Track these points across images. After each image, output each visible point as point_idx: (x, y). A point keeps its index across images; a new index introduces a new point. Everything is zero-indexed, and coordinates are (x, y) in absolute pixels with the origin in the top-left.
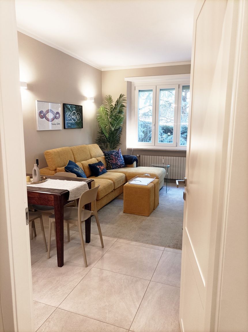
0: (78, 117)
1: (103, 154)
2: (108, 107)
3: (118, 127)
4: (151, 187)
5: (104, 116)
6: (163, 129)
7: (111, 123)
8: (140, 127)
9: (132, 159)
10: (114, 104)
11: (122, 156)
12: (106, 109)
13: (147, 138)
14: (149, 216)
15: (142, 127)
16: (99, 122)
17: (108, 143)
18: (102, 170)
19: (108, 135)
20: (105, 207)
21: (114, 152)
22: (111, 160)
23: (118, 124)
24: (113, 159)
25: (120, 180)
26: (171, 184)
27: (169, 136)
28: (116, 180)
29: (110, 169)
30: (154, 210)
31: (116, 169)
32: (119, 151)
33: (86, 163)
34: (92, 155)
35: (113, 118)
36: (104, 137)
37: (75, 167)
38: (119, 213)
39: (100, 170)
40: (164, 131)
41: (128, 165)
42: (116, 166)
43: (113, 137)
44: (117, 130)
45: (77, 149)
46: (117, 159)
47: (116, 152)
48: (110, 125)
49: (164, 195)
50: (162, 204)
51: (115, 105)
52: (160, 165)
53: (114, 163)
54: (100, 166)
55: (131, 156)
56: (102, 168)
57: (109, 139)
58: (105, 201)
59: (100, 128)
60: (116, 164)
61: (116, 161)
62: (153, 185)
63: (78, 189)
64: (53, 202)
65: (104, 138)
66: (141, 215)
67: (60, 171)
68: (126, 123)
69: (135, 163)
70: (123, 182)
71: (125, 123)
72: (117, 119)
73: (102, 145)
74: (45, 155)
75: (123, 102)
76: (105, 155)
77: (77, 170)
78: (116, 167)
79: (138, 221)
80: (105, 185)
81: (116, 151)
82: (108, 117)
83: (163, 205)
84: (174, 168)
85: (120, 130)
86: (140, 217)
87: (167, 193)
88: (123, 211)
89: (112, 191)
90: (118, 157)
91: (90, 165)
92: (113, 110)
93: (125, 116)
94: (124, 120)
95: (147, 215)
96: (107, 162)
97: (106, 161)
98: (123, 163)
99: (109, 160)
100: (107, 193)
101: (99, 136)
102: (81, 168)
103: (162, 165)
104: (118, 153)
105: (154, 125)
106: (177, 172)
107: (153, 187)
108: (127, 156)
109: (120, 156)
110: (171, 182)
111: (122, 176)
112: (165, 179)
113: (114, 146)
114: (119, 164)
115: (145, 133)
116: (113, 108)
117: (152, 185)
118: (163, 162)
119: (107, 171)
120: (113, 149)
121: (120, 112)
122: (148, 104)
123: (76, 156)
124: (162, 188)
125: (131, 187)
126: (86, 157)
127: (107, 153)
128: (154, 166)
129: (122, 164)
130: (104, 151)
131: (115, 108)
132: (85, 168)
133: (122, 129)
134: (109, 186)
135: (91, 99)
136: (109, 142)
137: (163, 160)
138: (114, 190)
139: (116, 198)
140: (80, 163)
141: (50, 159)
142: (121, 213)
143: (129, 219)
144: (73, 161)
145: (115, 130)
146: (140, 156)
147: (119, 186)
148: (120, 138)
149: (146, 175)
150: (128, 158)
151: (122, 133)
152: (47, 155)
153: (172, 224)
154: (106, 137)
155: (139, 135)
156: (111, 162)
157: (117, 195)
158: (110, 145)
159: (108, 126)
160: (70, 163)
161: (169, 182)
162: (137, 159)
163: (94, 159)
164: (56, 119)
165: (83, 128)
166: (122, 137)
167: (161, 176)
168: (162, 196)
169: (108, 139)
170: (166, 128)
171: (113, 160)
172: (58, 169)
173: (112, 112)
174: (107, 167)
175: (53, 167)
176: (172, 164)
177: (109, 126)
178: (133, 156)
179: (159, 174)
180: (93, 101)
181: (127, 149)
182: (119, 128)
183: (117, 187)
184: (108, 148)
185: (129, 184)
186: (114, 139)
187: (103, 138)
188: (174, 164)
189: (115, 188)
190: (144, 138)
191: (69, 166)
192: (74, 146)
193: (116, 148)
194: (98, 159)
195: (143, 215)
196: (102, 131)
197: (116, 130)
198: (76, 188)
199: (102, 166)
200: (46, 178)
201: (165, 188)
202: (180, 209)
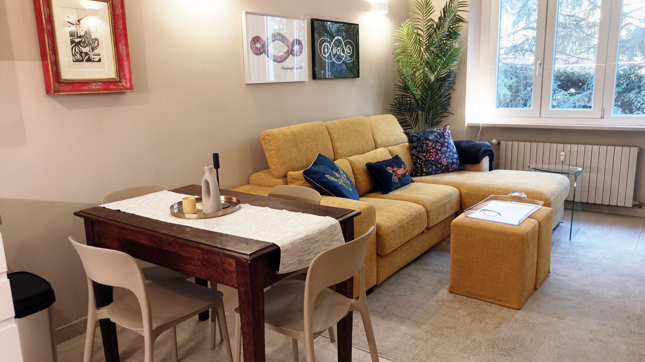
0: (349, 51)
1: (405, 138)
2: (422, 25)
3: (444, 72)
4: (530, 231)
5: (411, 49)
6: (557, 78)
7: (427, 63)
8: (502, 76)
9: (478, 151)
10: (435, 17)
11: (452, 143)
12: (416, 31)
13: (519, 100)
14: (519, 309)
15: (506, 77)
16: (398, 61)
17: (420, 113)
18: (399, 179)
19: (420, 93)
20: (401, 272)
21: (432, 132)
22: (424, 152)
23: (445, 65)
24: (428, 151)
25: (445, 205)
26: (583, 215)
27: (572, 95)
28: (434, 203)
29: (421, 175)
30: (535, 289)
31: (436, 174)
32: (445, 131)
33: (361, 160)
34: (379, 141)
35: (433, 52)
36: (409, 97)
37: (330, 170)
38: (436, 292)
39: (395, 179)
40: (559, 83)
41: (468, 166)
42: (436, 166)
43: (432, 97)
44: (444, 79)
45: (342, 125)
46: (440, 150)
47: (438, 133)
48: (426, 69)
49: (564, 246)
50: (558, 275)
51: (440, 18)
52: (553, 167)
53: (433, 159)
54: (396, 169)
55: (477, 142)
56: (400, 172)
57: (423, 103)
58: (401, 259)
59: (402, 77)
60: (438, 162)
61: (436, 155)
62: (535, 226)
63: (309, 239)
64: (234, 276)
65: (411, 101)
66: (497, 302)
67: (293, 178)
68: (466, 62)
69: (486, 161)
70: (451, 209)
71: (463, 63)
72: (444, 52)
73: (404, 117)
74: (262, 141)
75: (459, 9)
76: (410, 141)
77: (333, 179)
78: (435, 170)
79: (488, 320)
80: (404, 217)
81: (439, 131)
82: (422, 49)
83: (560, 277)
84: (594, 176)
85: (452, 79)
86: (493, 309)
87: (572, 240)
88: (448, 286)
89: (423, 232)
90: (442, 145)
91: (370, 166)
92: (435, 31)
93: (464, 44)
94: (460, 55)
95: (514, 306)
96: (414, 158)
97: (413, 155)
98: (455, 161)
99: (419, 152)
100: (409, 239)
101: (398, 96)
102: (344, 173)
103: (559, 167)
104: (442, 136)
105: (540, 64)
106: (600, 185)
107: (534, 231)
108: (467, 142)
109: (447, 142)
110: (582, 211)
111: (450, 195)
112: (566, 201)
113: (434, 119)
114: (444, 162)
115: (515, 91)
116: (435, 26)
117: (533, 225)
118: (562, 158)
119: (414, 179)
120: (433, 125)
121: (452, 35)
122: (522, 24)
123: (338, 144)
124: (558, 225)
125: (471, 228)
126: (362, 146)
127: (415, 136)
128: (536, 170)
129: (453, 163)
130: (407, 131)
131: (439, 26)
132: (356, 172)
133: (455, 77)
134: (414, 220)
135: (380, 6)
136: (423, 109)
137: (562, 153)
138: (428, 228)
139: (434, 248)
140: (347, 159)
141: (273, 152)
142: (444, 293)
143: (464, 313)
144: (329, 154)
145: (437, 80)
146: (499, 143)
147: (442, 219)
148: (450, 98)
149: (516, 194)
150: (469, 147)
151: (453, 88)
152: (267, 141)
153: (591, 343)
154: (415, 98)
155: (498, 95)
156: (425, 156)
157: (435, 241)
158: (424, 117)
159: (421, 71)
160: (321, 160)
161: (577, 210)
162: (491, 151)
163: (381, 150)
164: (293, 55)
165: (358, 76)
166: (455, 96)
167: (558, 196)
168: (559, 251)
169: (420, 102)
170: (565, 77)
171: (430, 152)
172: (290, 174)
173: (430, 36)
174: (414, 170)
175: (280, 169)
176: (587, 164)
177: (423, 72)
178: (480, 142)
179: (551, 192)
180: (386, 12)
181: (466, 125)
182: (448, 76)
183: (435, 220)
184: (420, 123)
185: (466, 220)
186: (435, 100)
187: (408, 99)
188: (594, 164)
189: (431, 225)
190: (511, 101)
191: (315, 168)
192: (334, 120)
193: (439, 123)
194: (391, 150)
195: (504, 304)
196: (406, 84)
197: (441, 80)
198: (302, 239)
199: (400, 167)
200: (239, 202)
201: (566, 225)
202: (615, 294)
